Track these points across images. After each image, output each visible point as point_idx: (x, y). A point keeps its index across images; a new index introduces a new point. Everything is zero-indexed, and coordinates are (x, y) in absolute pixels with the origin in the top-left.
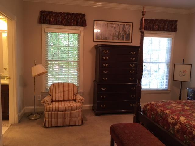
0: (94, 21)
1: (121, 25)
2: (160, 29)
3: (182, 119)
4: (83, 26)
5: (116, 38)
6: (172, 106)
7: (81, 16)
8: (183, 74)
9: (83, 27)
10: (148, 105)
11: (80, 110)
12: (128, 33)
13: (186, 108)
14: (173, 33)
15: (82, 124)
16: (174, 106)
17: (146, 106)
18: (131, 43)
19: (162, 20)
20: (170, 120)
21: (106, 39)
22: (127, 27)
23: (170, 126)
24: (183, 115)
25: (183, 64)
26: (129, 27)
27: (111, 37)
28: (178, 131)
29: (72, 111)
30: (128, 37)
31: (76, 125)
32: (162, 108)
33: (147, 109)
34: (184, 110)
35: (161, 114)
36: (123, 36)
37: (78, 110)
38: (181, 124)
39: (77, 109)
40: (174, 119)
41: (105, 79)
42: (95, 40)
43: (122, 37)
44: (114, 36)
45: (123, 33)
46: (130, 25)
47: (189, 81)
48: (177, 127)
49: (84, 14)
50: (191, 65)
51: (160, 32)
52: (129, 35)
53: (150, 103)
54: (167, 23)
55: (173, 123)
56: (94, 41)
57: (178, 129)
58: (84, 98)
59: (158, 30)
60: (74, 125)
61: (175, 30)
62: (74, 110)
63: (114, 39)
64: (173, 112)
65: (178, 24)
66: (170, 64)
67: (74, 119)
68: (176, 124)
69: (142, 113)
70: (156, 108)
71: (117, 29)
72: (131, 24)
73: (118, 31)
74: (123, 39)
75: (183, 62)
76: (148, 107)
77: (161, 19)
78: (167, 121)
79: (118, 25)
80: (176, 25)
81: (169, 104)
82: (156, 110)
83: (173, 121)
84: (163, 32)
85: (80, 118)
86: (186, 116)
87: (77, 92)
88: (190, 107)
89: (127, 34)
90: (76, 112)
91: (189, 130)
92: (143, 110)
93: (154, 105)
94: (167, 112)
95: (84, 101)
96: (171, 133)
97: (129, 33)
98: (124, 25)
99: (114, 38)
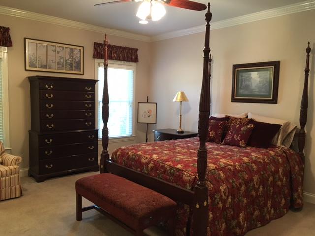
0: (25, 39)
1: (67, 49)
2: (118, 58)
3: (154, 157)
4: (6, 46)
5: (60, 66)
6: (143, 148)
7: (2, 30)
8: (148, 114)
9: (6, 48)
10: (118, 151)
11: (16, 175)
12: (77, 60)
13: (157, 147)
14: (134, 64)
15: (21, 195)
16: (145, 148)
17: (115, 153)
18: (83, 74)
19: (120, 47)
20: (143, 161)
21: (45, 67)
22: (76, 52)
23: (144, 167)
24: (155, 154)
25: (147, 102)
26: (79, 53)
27: (53, 65)
28: (152, 168)
29: (4, 178)
30: (78, 66)
31: (11, 199)
32: (134, 151)
33: (117, 156)
34: (155, 150)
35: (134, 157)
36: (71, 65)
37: (13, 176)
38: (154, 161)
39: (11, 174)
40: (147, 158)
41: (50, 126)
42: (27, 68)
43: (69, 65)
44: (58, 64)
45: (70, 60)
46: (80, 50)
47: (155, 122)
48: (150, 165)
49: (7, 27)
50: (156, 103)
51: (119, 62)
52: (78, 63)
53: (120, 149)
54: (127, 51)
55: (146, 162)
56: (26, 70)
57: (151, 167)
58: (20, 157)
59: (117, 60)
60: (9, 199)
61: (136, 60)
62: (7, 175)
63: (58, 68)
64: (145, 152)
65: (139, 53)
66: (133, 103)
67: (8, 189)
68: (149, 162)
69: (110, 161)
70: (127, 152)
71: (61, 54)
72: (81, 48)
73: (63, 56)
74: (71, 69)
75: (148, 100)
76: (118, 153)
77: (119, 45)
78: (140, 162)
79: (63, 48)
80: (137, 55)
81: (140, 146)
82: (128, 154)
83: (146, 160)
84: (122, 63)
85: (18, 186)
86: (158, 154)
87: (3, 150)
88: (159, 146)
89: (77, 62)
90: (10, 178)
91: (162, 164)
92: (112, 158)
93: (124, 149)
94: (140, 153)
95: (20, 161)
96: (145, 173)
97: (80, 61)
98: (71, 49)
99: (58, 66)
